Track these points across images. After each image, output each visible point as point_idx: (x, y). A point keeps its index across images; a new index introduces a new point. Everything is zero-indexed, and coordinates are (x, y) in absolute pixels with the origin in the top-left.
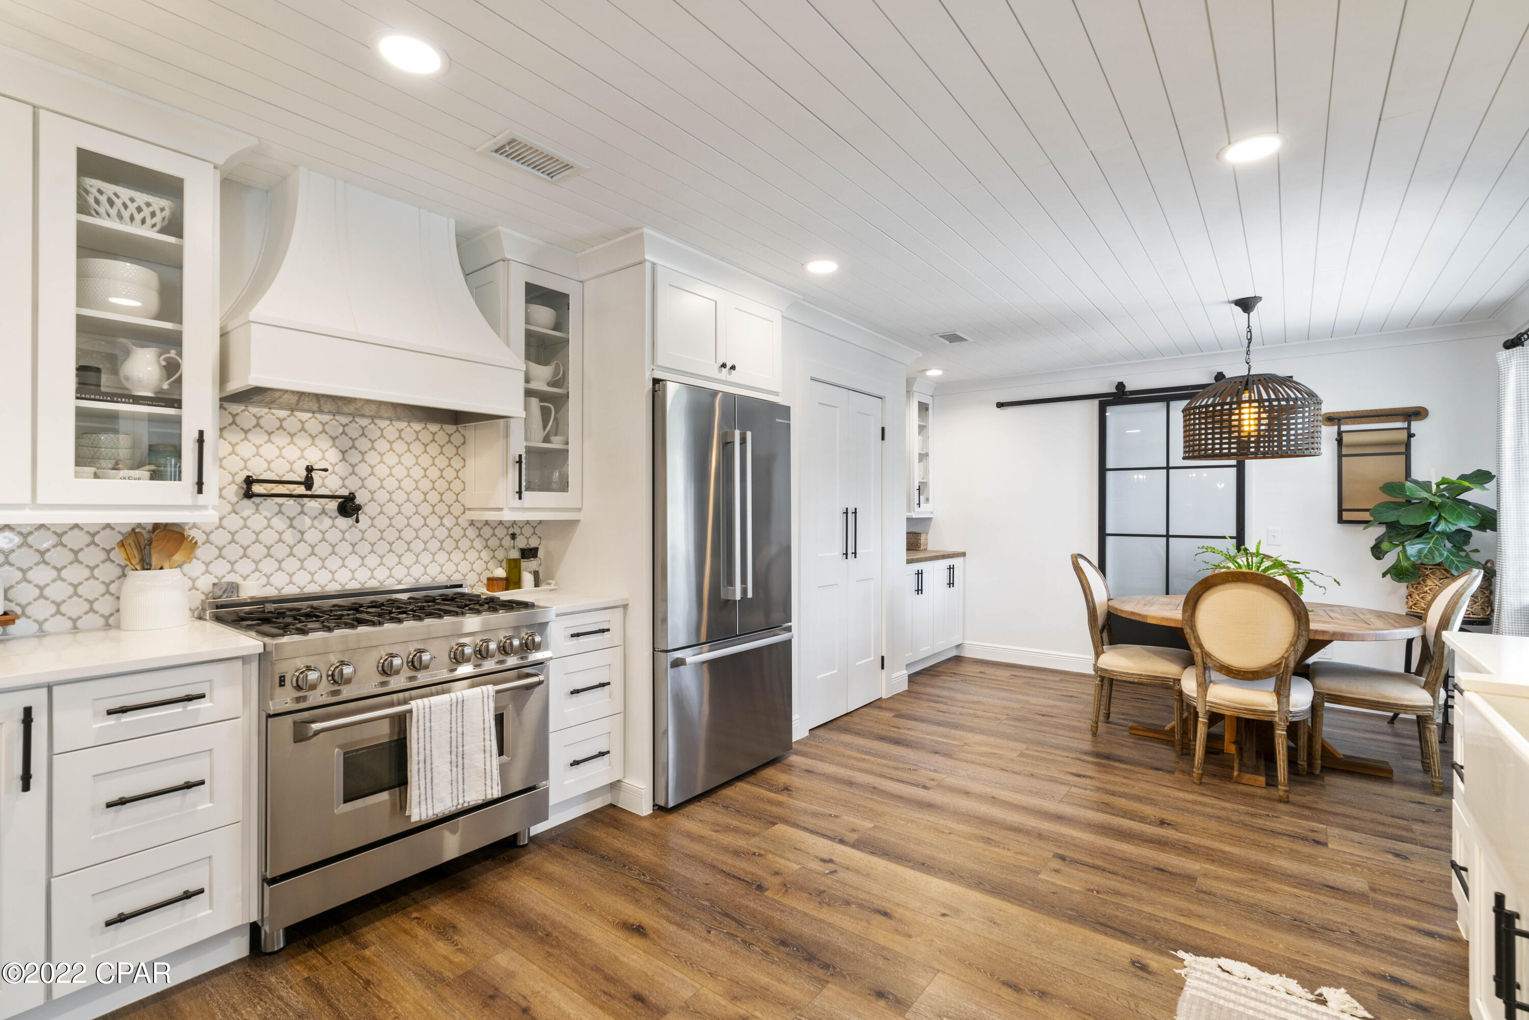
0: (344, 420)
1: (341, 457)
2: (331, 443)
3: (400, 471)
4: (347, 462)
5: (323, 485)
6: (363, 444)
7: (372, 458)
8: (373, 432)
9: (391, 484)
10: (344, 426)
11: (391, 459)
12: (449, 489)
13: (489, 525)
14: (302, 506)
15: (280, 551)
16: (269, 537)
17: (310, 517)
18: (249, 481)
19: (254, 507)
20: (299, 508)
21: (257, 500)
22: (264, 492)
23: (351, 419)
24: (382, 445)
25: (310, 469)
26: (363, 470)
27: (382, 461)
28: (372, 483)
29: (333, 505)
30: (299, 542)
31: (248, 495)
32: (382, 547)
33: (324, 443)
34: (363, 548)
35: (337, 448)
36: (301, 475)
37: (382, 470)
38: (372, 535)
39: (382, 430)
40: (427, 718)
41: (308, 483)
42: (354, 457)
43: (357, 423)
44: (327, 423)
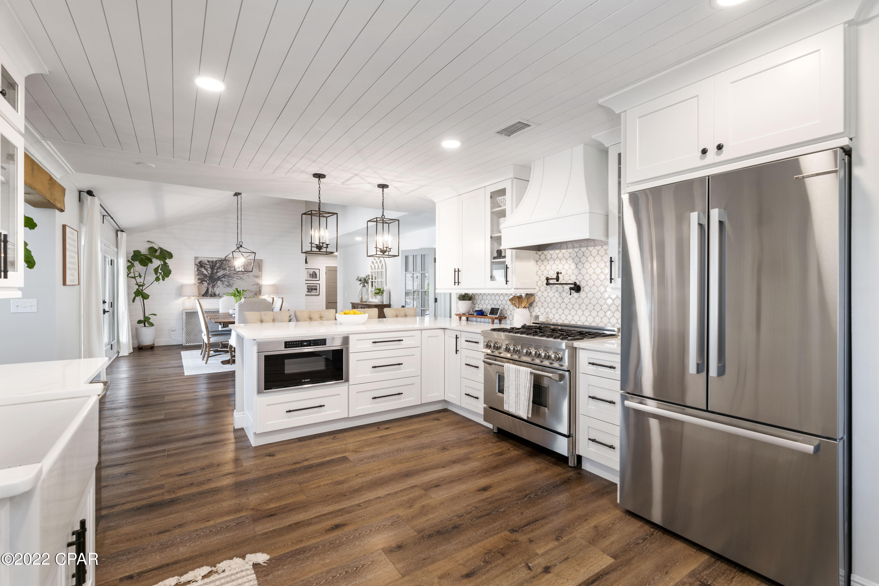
0: (576, 250)
1: (576, 267)
2: (572, 261)
3: (598, 271)
4: (577, 268)
5: (563, 279)
6: (583, 260)
7: (587, 265)
8: (587, 253)
9: (594, 277)
10: (576, 253)
11: (594, 265)
14: (563, 288)
15: (557, 305)
16: (554, 300)
17: (566, 293)
18: (547, 279)
19: (550, 288)
20: (562, 289)
21: (551, 286)
22: (553, 283)
23: (579, 249)
24: (591, 259)
25: (558, 273)
26: (583, 271)
27: (591, 267)
28: (587, 277)
29: (567, 287)
30: (562, 303)
31: (548, 284)
32: (590, 307)
33: (570, 261)
34: (583, 307)
35: (574, 263)
36: (555, 277)
37: (591, 271)
38: (587, 301)
39: (591, 252)
41: (557, 279)
42: (580, 266)
43: (581, 250)
44: (571, 252)
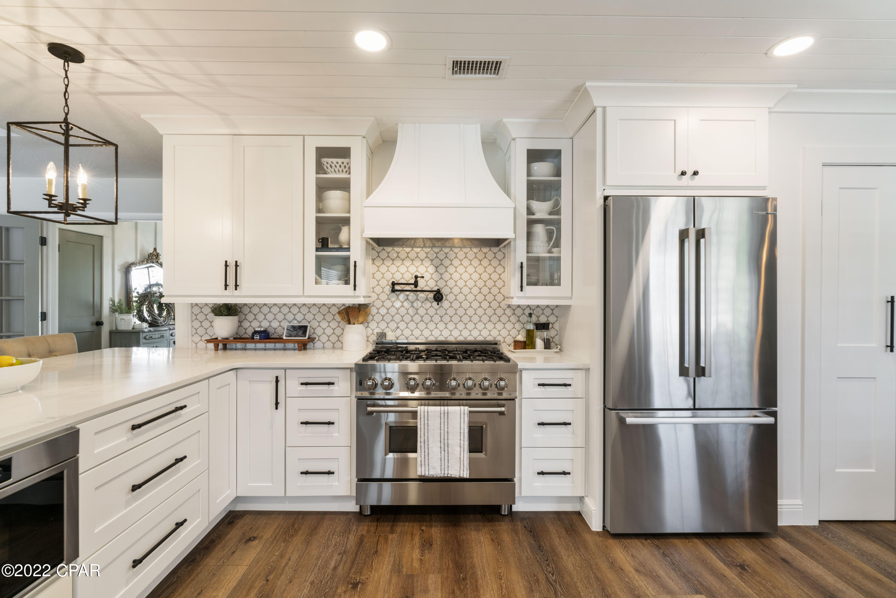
0: (436, 250)
1: (435, 270)
2: (430, 263)
3: (466, 276)
4: (438, 272)
5: (424, 285)
6: (447, 262)
7: (451, 269)
8: (451, 255)
9: (461, 283)
10: (437, 253)
11: (461, 269)
12: (495, 285)
13: (520, 307)
14: (417, 296)
15: (407, 318)
16: (403, 311)
17: (420, 302)
18: (393, 284)
19: (396, 296)
20: (415, 297)
21: (396, 293)
23: (440, 249)
24: (456, 262)
25: (416, 277)
26: (446, 276)
27: (456, 271)
28: (451, 283)
29: (431, 295)
30: (415, 314)
31: (393, 291)
32: (456, 319)
33: (427, 263)
34: (447, 319)
35: (433, 265)
36: (413, 281)
37: (456, 276)
38: (451, 312)
39: (456, 254)
40: (426, 418)
41: (416, 284)
42: (442, 269)
43: (443, 251)
44: (429, 252)
